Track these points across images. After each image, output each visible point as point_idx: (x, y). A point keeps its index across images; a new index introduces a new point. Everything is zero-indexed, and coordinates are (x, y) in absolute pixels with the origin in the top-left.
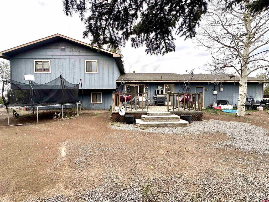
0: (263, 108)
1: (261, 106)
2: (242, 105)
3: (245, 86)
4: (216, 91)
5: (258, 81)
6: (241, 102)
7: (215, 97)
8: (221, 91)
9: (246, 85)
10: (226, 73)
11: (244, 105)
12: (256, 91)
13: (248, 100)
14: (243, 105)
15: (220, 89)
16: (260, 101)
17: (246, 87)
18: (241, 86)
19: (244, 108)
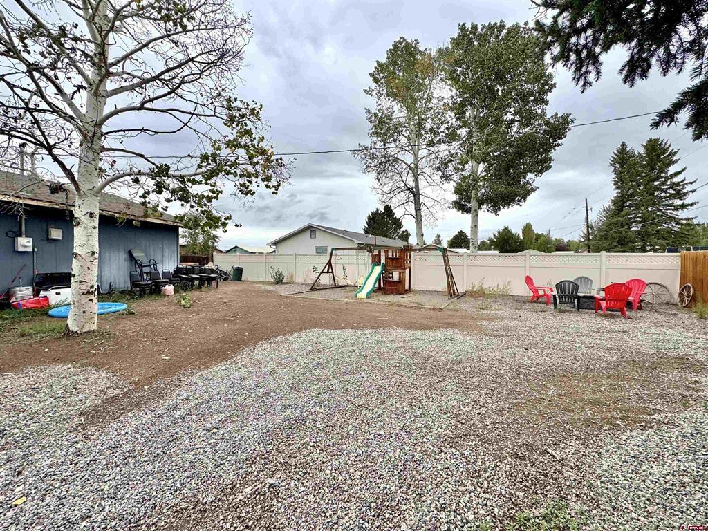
0: (174, 289)
1: (171, 282)
2: (83, 294)
3: (89, 225)
4: (31, 240)
5: (166, 221)
6: (81, 282)
7: (20, 261)
8: (55, 240)
9: (96, 222)
10: (38, 171)
11: (92, 293)
12: (165, 246)
13: (143, 268)
14: (89, 293)
15: (48, 230)
16: (172, 271)
17: (97, 230)
18: (78, 224)
19: (91, 300)
